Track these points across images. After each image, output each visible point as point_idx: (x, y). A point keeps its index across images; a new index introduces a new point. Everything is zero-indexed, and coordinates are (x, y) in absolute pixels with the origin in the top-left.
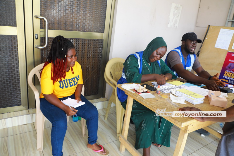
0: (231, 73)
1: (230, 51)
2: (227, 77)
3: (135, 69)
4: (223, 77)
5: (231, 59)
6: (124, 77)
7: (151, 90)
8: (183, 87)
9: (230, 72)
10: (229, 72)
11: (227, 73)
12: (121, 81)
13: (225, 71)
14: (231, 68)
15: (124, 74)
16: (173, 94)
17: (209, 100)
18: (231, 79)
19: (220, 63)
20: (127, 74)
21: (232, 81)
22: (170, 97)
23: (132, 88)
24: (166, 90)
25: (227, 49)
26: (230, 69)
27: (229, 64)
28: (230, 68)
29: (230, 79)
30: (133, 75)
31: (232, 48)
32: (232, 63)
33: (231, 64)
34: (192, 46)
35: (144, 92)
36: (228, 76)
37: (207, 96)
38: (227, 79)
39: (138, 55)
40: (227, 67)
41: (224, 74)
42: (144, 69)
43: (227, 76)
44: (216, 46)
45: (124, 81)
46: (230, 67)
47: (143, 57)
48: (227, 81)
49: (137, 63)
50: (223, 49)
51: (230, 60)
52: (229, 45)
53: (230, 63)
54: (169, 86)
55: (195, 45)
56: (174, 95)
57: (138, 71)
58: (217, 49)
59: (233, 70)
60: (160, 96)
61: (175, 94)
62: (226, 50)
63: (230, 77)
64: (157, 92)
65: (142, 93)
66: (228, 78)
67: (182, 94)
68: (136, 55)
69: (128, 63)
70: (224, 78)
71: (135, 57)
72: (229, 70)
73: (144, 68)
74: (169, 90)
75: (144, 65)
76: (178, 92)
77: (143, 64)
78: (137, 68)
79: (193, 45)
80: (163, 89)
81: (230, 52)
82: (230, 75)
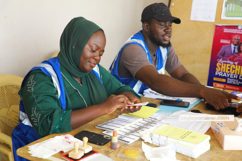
0: (228, 65)
1: (220, 23)
2: (223, 73)
3: (51, 100)
4: (216, 74)
5: (224, 38)
6: (26, 122)
7: (100, 145)
8: (158, 118)
9: (227, 63)
10: (224, 63)
11: (220, 66)
12: (21, 132)
13: (217, 62)
14: (226, 55)
15: (24, 114)
16: (146, 141)
17: (217, 138)
18: (230, 76)
19: (205, 49)
20: (35, 117)
21: (232, 78)
22: (143, 153)
23: (55, 150)
24: (128, 134)
25: (213, 20)
26: (224, 58)
27: (222, 49)
28: (224, 56)
29: (228, 75)
30: (51, 117)
31: (222, 18)
32: (226, 46)
33: (224, 48)
34: (164, 33)
35: (86, 155)
36: (224, 71)
37: (210, 128)
38: (224, 77)
39: (49, 69)
40: (218, 55)
41: (217, 69)
42: (70, 96)
43: (222, 71)
44: (192, 18)
45: (27, 133)
46: (224, 53)
47: (62, 70)
48: (224, 80)
49: (53, 86)
50: (206, 22)
51: (222, 41)
52: (215, 13)
53: (223, 46)
54: (133, 123)
55: (169, 30)
56: (148, 143)
57: (59, 104)
58: (195, 22)
59: (230, 57)
60: (124, 156)
61: (151, 142)
62: (212, 23)
63: (229, 72)
64: (112, 147)
65: (83, 157)
66: (225, 75)
67: (165, 138)
68: (44, 69)
69: (32, 89)
70: (218, 76)
71: (44, 74)
72: (223, 60)
73: (70, 94)
74: (135, 134)
75: (68, 86)
76: (155, 136)
77: (65, 85)
78: (55, 98)
79: (165, 31)
80: (123, 134)
81: (220, 25)
82: (228, 68)
